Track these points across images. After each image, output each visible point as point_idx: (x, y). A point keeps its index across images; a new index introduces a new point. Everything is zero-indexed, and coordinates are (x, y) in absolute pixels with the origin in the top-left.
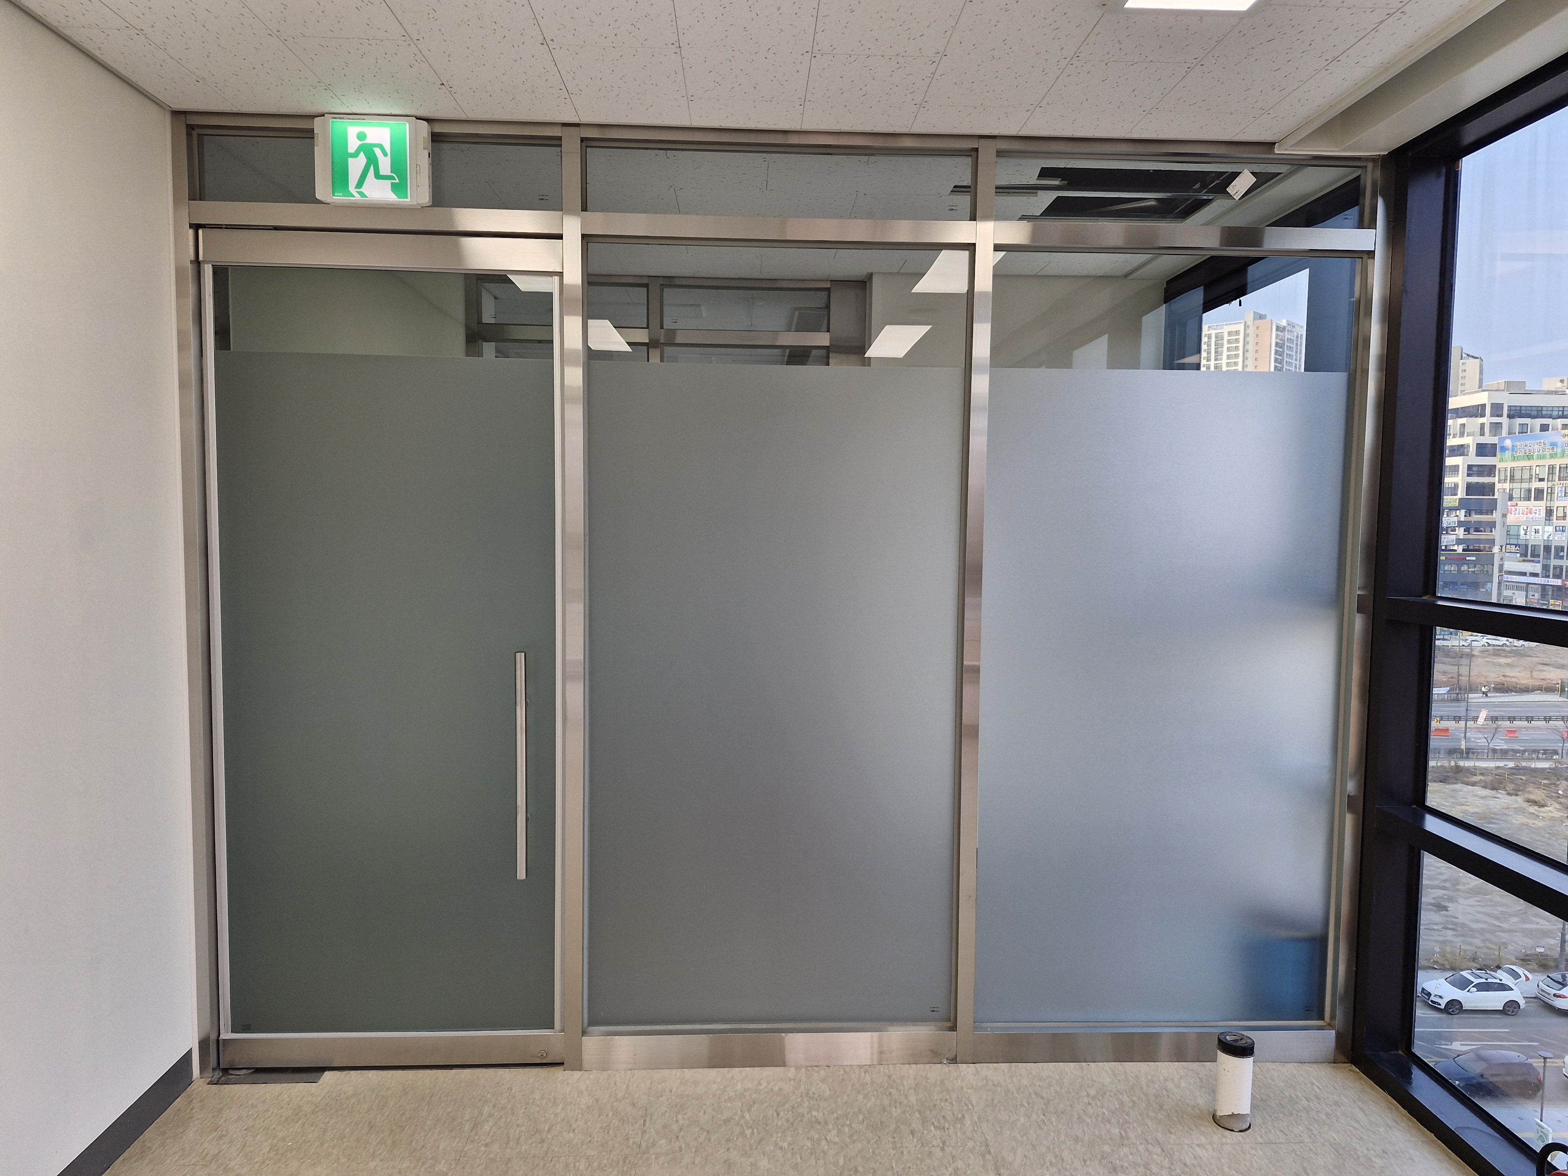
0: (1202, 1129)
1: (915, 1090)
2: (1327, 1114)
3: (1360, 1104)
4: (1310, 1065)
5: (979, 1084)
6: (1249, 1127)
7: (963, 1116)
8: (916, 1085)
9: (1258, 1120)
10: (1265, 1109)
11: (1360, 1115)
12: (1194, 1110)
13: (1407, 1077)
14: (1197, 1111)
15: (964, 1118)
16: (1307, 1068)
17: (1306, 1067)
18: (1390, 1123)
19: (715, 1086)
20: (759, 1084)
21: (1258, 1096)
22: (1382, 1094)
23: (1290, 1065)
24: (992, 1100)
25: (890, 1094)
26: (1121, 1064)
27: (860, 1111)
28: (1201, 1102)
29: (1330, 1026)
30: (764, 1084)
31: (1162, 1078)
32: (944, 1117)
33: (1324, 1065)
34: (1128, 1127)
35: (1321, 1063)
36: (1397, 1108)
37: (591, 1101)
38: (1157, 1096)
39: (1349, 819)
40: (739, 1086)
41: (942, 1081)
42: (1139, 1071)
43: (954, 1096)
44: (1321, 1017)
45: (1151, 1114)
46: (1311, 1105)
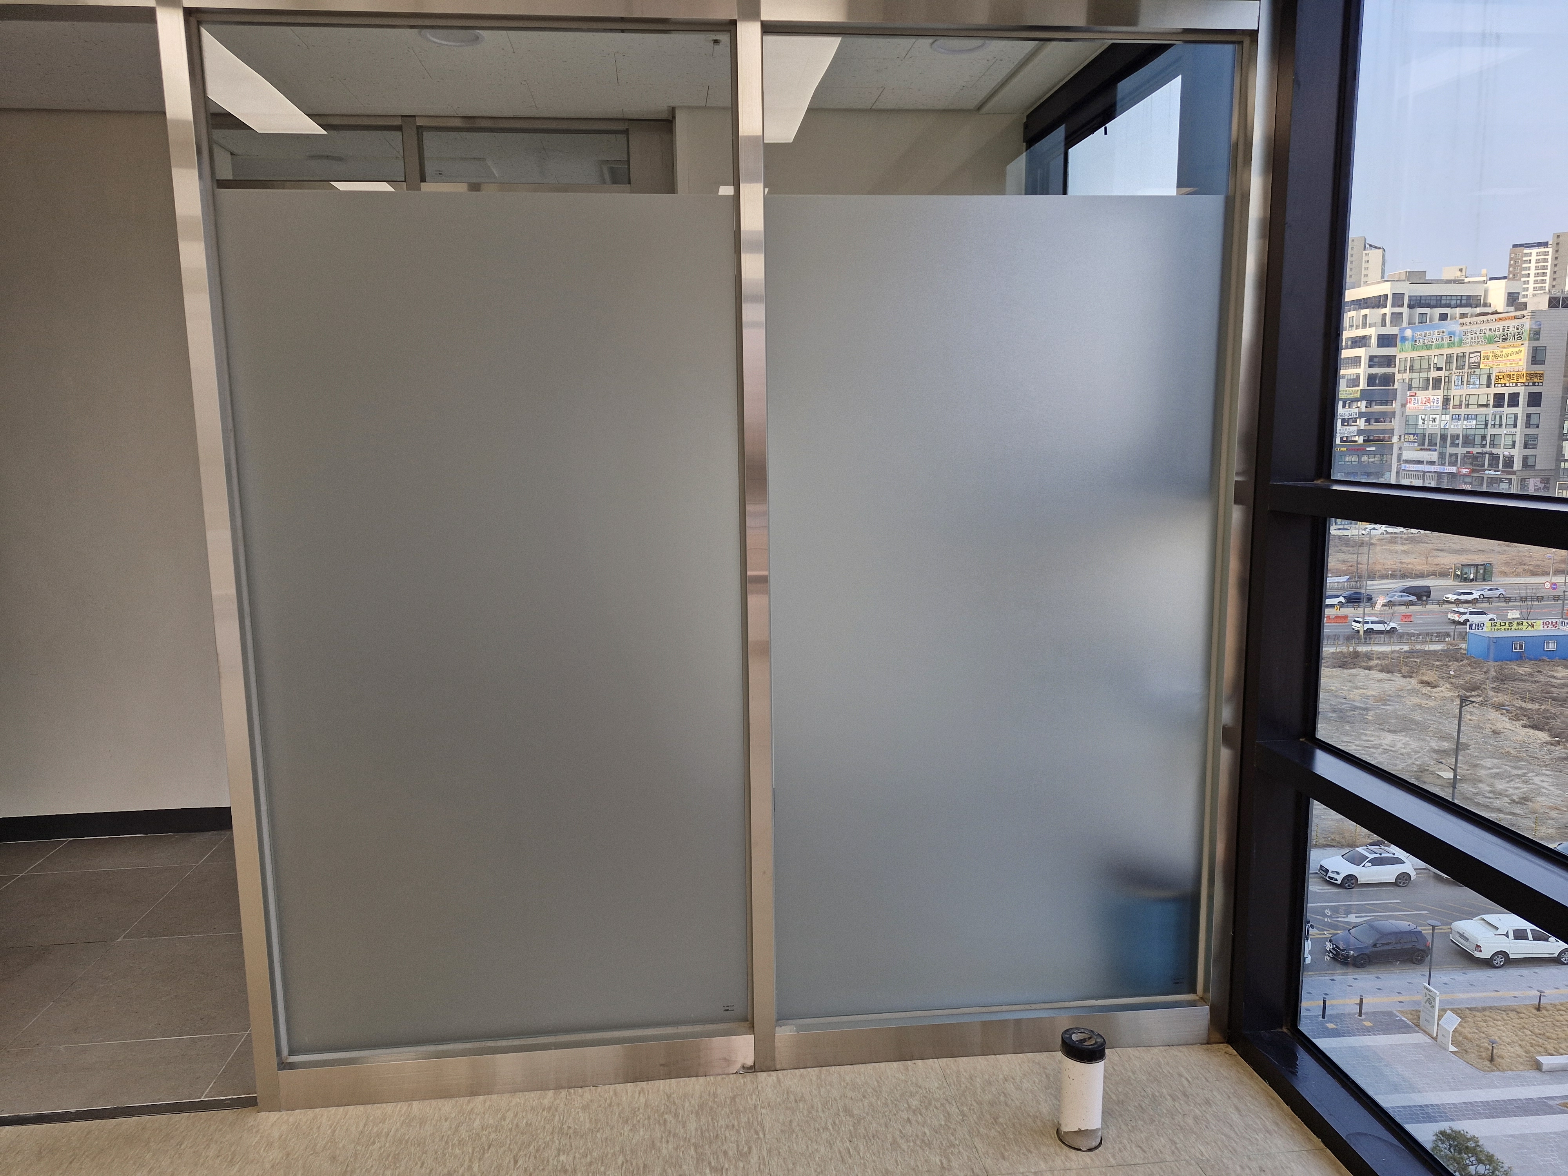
0: (1043, 1149)
1: (697, 1114)
2: (1196, 1119)
3: (1235, 1101)
4: (1180, 1048)
5: (778, 1099)
6: (1101, 1143)
7: (750, 1149)
8: (701, 1106)
9: (1112, 1132)
10: (1121, 1115)
11: (1235, 1117)
12: (1035, 1122)
13: (1291, 1062)
14: (1039, 1123)
15: (749, 1153)
16: (1175, 1053)
17: (1174, 1051)
18: (1270, 1125)
19: (446, 1125)
20: (504, 1118)
21: (1114, 1097)
22: (1262, 1086)
23: (1155, 1050)
24: (791, 1121)
25: (665, 1121)
26: (955, 1061)
27: (622, 1150)
28: (1045, 1109)
29: (1203, 999)
30: (510, 1115)
31: (1001, 1077)
32: (725, 1153)
33: (1196, 1046)
34: (952, 1153)
35: (1192, 1044)
36: (1278, 1103)
37: (281, 1155)
38: (992, 1104)
39: (1226, 755)
40: (477, 1123)
41: (733, 1099)
42: (975, 1069)
43: (744, 1119)
44: (1193, 990)
45: (981, 1130)
46: (1177, 1105)
